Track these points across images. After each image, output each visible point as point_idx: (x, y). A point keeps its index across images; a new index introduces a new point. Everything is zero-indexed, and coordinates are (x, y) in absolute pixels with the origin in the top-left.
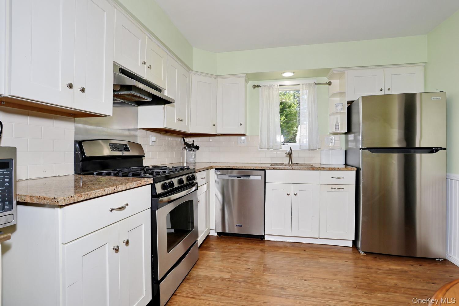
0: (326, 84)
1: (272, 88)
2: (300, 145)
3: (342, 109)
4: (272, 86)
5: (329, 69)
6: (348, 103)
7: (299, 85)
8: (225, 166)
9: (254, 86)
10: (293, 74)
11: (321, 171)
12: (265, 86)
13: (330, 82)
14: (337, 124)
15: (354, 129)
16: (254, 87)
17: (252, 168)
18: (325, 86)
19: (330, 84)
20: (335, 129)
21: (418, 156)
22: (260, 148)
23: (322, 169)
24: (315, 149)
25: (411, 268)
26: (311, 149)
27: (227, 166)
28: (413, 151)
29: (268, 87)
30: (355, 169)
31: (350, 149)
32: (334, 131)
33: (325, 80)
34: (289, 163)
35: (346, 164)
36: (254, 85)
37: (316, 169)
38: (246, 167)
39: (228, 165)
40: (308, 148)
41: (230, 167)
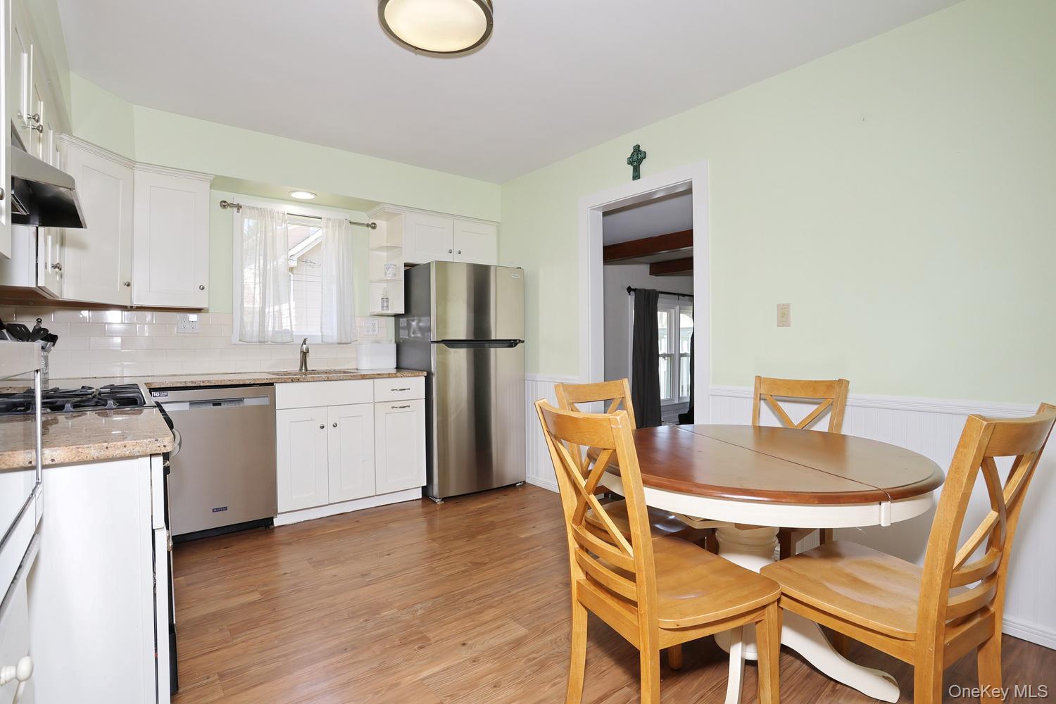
0: (368, 225)
1: (272, 218)
2: (322, 336)
3: (395, 275)
4: (270, 212)
5: (377, 204)
6: (406, 265)
7: (320, 218)
8: (181, 383)
9: (224, 204)
10: (312, 197)
11: (376, 380)
12: (249, 208)
13: (375, 224)
14: (385, 300)
15: (414, 309)
16: (224, 206)
17: (248, 382)
18: (365, 228)
19: (374, 226)
20: (383, 307)
21: (492, 350)
22: (240, 340)
23: (377, 376)
24: (349, 341)
25: (498, 501)
26: (343, 342)
27: (186, 382)
28: (487, 345)
29: (262, 213)
30: (425, 373)
31: (405, 341)
32: (378, 310)
33: (363, 217)
34: (301, 370)
35: (398, 368)
36: (225, 202)
37: (368, 377)
38: (233, 380)
39: (189, 379)
40: (335, 340)
41: (192, 382)
